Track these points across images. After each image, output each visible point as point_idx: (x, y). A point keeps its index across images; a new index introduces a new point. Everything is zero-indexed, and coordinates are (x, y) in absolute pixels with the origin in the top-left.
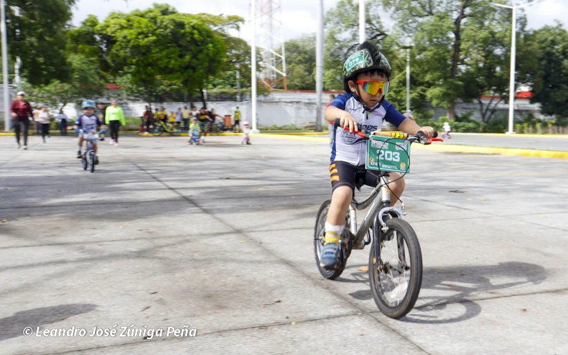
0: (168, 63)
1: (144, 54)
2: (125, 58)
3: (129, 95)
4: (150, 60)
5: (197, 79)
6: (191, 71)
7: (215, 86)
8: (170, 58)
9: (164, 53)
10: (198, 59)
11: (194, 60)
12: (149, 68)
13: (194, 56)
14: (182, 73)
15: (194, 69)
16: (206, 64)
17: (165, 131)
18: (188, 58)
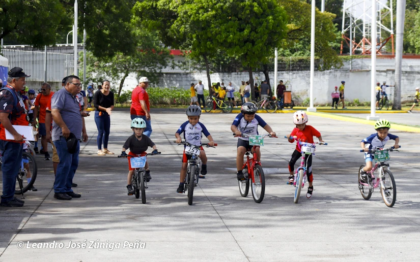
0: (227, 37)
1: (203, 29)
2: (185, 33)
3: (195, 64)
4: (210, 35)
5: (257, 53)
6: (250, 45)
7: (293, 51)
8: (228, 32)
9: (223, 28)
10: (257, 33)
11: (253, 33)
12: (208, 43)
13: (254, 30)
14: (241, 47)
15: (253, 43)
16: (266, 37)
17: (217, 108)
18: (246, 32)
